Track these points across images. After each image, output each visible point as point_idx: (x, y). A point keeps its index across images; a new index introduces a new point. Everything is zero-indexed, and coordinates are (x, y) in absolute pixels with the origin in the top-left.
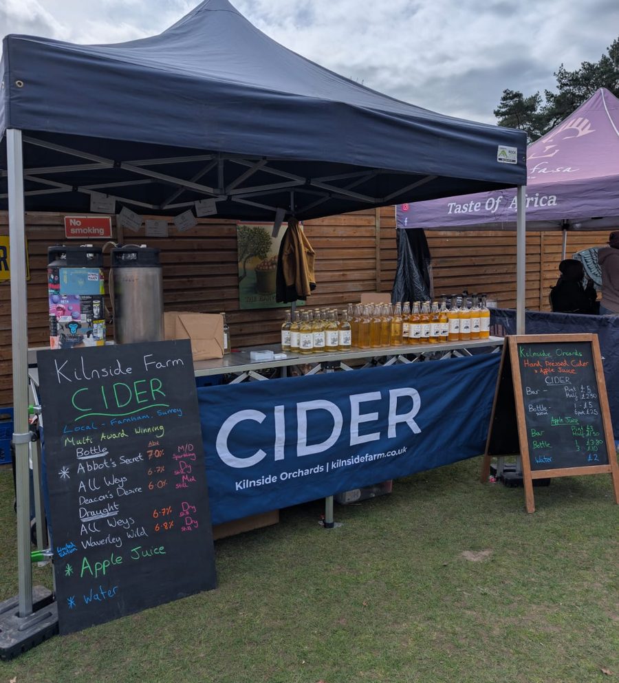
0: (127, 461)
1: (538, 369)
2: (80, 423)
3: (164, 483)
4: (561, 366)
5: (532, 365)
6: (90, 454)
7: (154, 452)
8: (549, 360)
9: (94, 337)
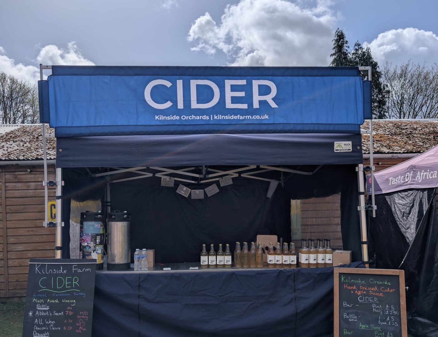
0: (57, 314)
1: (354, 290)
2: (41, 293)
3: (71, 328)
4: (372, 290)
5: (349, 288)
6: (42, 308)
7: (69, 312)
8: (363, 285)
9: (96, 253)
